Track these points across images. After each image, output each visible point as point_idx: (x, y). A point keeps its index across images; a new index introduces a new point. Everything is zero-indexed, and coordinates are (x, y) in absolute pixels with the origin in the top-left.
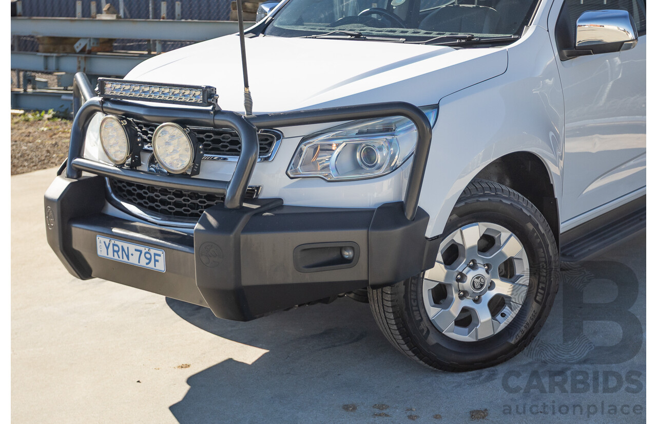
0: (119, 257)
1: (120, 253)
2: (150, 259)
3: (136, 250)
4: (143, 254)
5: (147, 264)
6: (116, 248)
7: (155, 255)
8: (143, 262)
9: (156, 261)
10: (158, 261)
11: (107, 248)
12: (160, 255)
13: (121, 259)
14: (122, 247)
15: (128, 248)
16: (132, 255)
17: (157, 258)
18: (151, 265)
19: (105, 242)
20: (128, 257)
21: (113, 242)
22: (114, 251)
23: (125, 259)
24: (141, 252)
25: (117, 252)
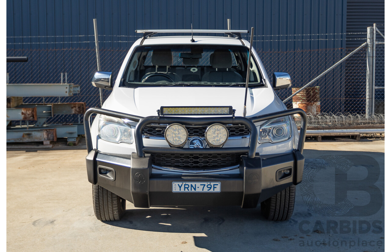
0: (188, 190)
1: (190, 188)
2: (211, 188)
3: (201, 185)
4: (206, 186)
5: (208, 190)
6: (187, 186)
7: (214, 185)
8: (206, 190)
9: (214, 188)
10: (216, 188)
11: (180, 187)
12: (217, 185)
13: (190, 191)
14: (191, 185)
15: (195, 185)
16: (198, 187)
17: (215, 186)
18: (212, 190)
19: (178, 185)
20: (195, 189)
21: (184, 183)
22: (185, 188)
23: (193, 190)
24: (204, 185)
25: (187, 188)
